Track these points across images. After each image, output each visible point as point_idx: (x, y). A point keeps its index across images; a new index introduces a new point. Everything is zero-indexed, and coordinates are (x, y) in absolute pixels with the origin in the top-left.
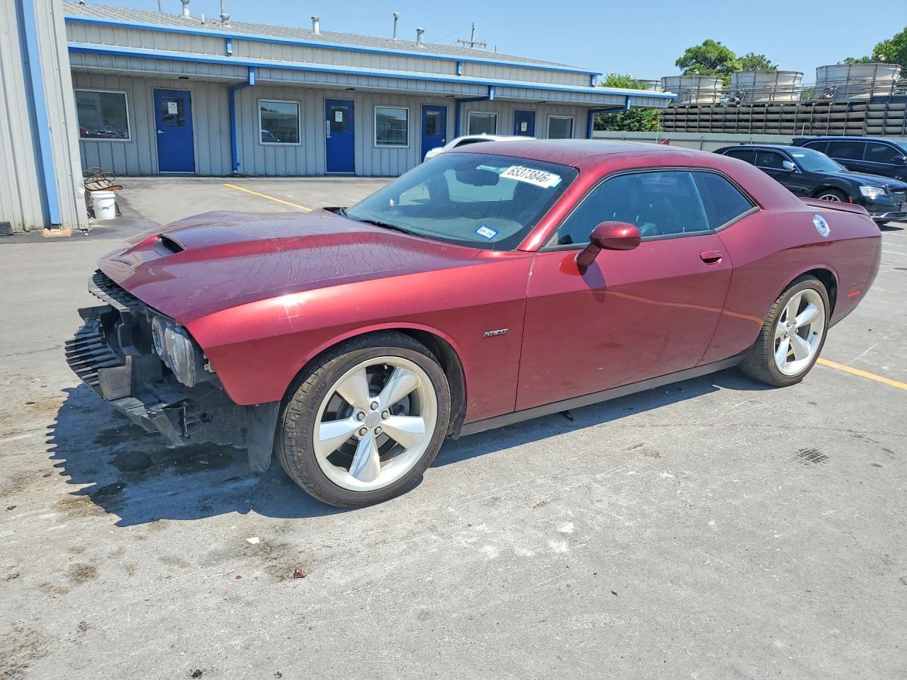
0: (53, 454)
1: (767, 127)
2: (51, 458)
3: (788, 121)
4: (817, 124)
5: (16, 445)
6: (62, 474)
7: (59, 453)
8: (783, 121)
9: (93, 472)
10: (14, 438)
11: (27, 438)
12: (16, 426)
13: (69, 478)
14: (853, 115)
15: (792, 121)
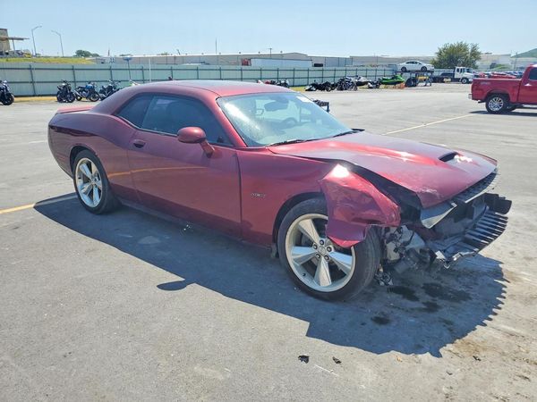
0: (500, 305)
2: (503, 303)
5: (515, 323)
6: (505, 292)
7: (496, 304)
9: (490, 285)
10: (513, 330)
11: (505, 324)
12: (505, 340)
13: (504, 289)
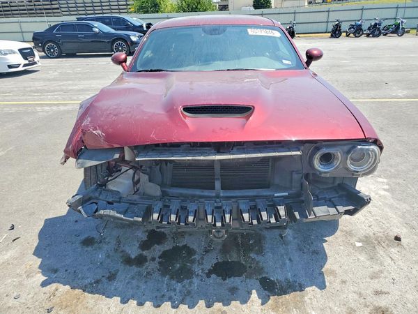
1: (13, 14)
3: (23, 10)
4: (38, 11)
8: (20, 10)
14: (53, 6)
15: (25, 10)
